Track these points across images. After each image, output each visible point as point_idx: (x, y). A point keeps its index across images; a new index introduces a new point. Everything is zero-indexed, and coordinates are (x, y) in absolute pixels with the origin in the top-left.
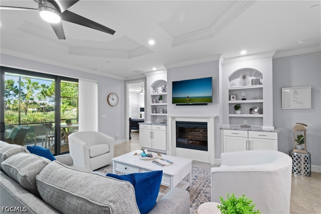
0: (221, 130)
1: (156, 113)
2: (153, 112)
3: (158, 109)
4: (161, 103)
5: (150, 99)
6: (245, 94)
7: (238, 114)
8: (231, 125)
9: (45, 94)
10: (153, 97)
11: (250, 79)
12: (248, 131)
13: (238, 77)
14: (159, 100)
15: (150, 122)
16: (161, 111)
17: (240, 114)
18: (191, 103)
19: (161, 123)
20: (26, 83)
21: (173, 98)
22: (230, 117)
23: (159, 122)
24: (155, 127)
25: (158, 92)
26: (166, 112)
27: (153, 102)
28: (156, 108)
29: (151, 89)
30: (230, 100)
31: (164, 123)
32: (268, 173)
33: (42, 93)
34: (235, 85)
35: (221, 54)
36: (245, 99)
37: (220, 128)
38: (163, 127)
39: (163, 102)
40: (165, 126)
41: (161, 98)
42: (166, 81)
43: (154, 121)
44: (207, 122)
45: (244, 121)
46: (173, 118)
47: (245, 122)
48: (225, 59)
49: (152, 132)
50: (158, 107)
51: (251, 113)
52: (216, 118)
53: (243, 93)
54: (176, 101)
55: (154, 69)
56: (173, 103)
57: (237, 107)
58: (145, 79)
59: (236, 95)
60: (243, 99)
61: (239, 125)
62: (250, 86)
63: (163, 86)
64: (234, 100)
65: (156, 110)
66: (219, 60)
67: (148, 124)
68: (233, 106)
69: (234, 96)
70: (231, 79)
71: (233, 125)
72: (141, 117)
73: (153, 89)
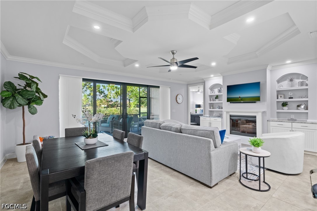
0: (268, 122)
1: (213, 109)
2: (210, 108)
3: (214, 106)
4: (217, 101)
5: (208, 98)
6: (292, 94)
7: (286, 109)
8: (279, 119)
9: (118, 94)
10: (211, 96)
11: (297, 81)
12: (292, 122)
13: (286, 80)
14: (216, 99)
15: (208, 116)
16: (217, 107)
17: (288, 110)
18: (242, 102)
19: (217, 116)
20: (107, 86)
21: (227, 98)
22: (278, 112)
23: (216, 116)
24: (212, 119)
25: (214, 93)
26: (222, 108)
27: (210, 100)
28: (213, 105)
29: (209, 90)
30: (278, 98)
31: (220, 116)
32: (284, 139)
33: (116, 93)
34: (282, 86)
35: (268, 65)
36: (292, 98)
37: (268, 121)
38: (220, 119)
39: (219, 101)
40: (221, 119)
41: (217, 97)
42: (222, 85)
43: (211, 115)
44: (256, 116)
45: (292, 115)
46: (227, 112)
47: (293, 117)
48: (273, 66)
49: (210, 123)
50: (215, 104)
51: (297, 109)
52: (264, 113)
53: (290, 93)
54: (230, 100)
55: (212, 76)
56: (228, 101)
57: (284, 104)
58: (204, 83)
59: (284, 94)
60: (289, 98)
61: (287, 119)
62: (297, 87)
63: (219, 88)
64: (281, 98)
65: (213, 107)
66: (266, 69)
67: (207, 117)
68: (281, 104)
69: (282, 95)
70: (279, 81)
71: (280, 119)
72: (196, 112)
73: (210, 91)
